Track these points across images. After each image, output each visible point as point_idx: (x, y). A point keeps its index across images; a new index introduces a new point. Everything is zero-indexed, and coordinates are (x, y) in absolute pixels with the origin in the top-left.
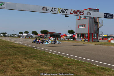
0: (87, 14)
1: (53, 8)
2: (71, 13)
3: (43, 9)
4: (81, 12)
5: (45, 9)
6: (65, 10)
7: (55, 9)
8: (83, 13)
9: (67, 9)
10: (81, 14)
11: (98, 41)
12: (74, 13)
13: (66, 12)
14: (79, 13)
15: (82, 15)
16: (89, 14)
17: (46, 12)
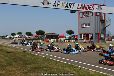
0: (98, 9)
1: (56, 2)
2: (78, 8)
3: (43, 3)
4: (91, 7)
5: (46, 3)
6: (70, 4)
7: (59, 3)
8: (92, 8)
9: (74, 3)
10: (90, 9)
11: (105, 43)
12: (82, 8)
13: (72, 7)
14: (87, 9)
15: (92, 10)
16: (99, 9)
17: (47, 6)
